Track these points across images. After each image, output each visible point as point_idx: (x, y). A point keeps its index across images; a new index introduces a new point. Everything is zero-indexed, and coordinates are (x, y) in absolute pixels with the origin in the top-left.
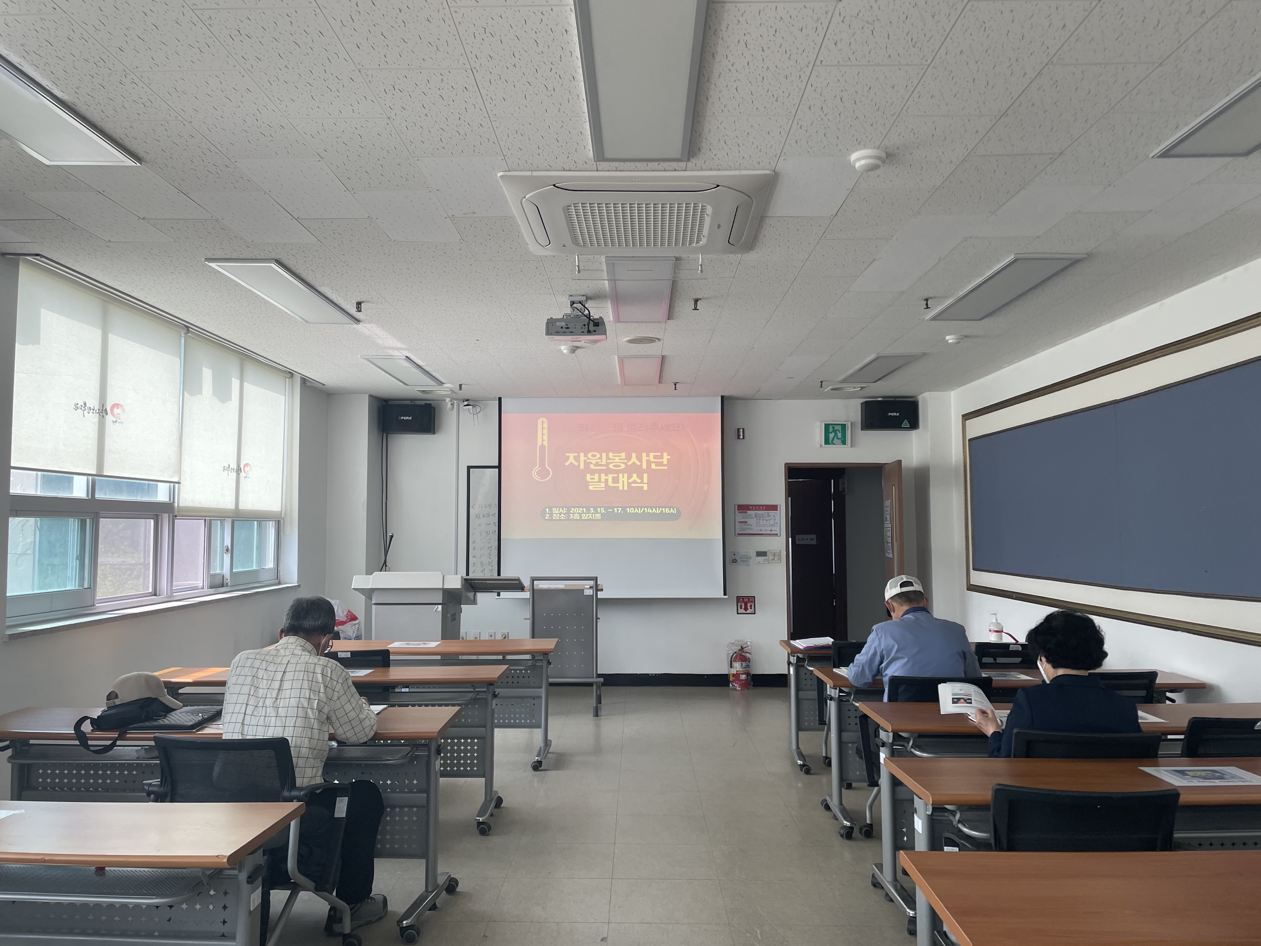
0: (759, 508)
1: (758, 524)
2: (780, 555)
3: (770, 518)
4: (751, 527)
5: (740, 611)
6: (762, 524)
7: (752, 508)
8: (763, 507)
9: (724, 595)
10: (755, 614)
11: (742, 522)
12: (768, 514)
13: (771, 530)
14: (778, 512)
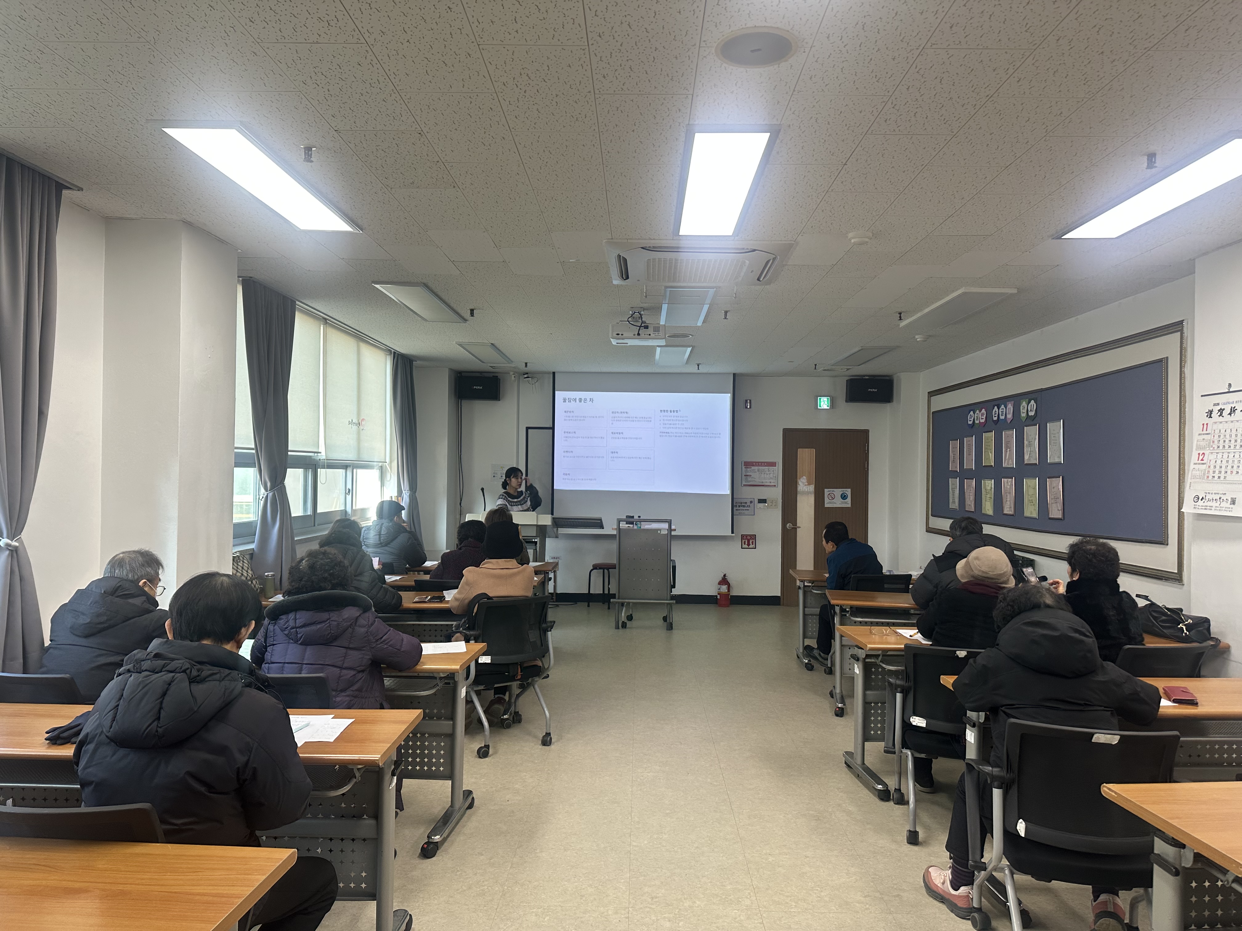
0: (761, 464)
1: (759, 477)
2: (777, 502)
3: (769, 472)
4: (754, 479)
5: (744, 546)
6: (763, 477)
7: (756, 464)
9: (732, 533)
10: (756, 548)
11: (747, 475)
12: (769, 469)
13: (770, 482)
14: (776, 468)
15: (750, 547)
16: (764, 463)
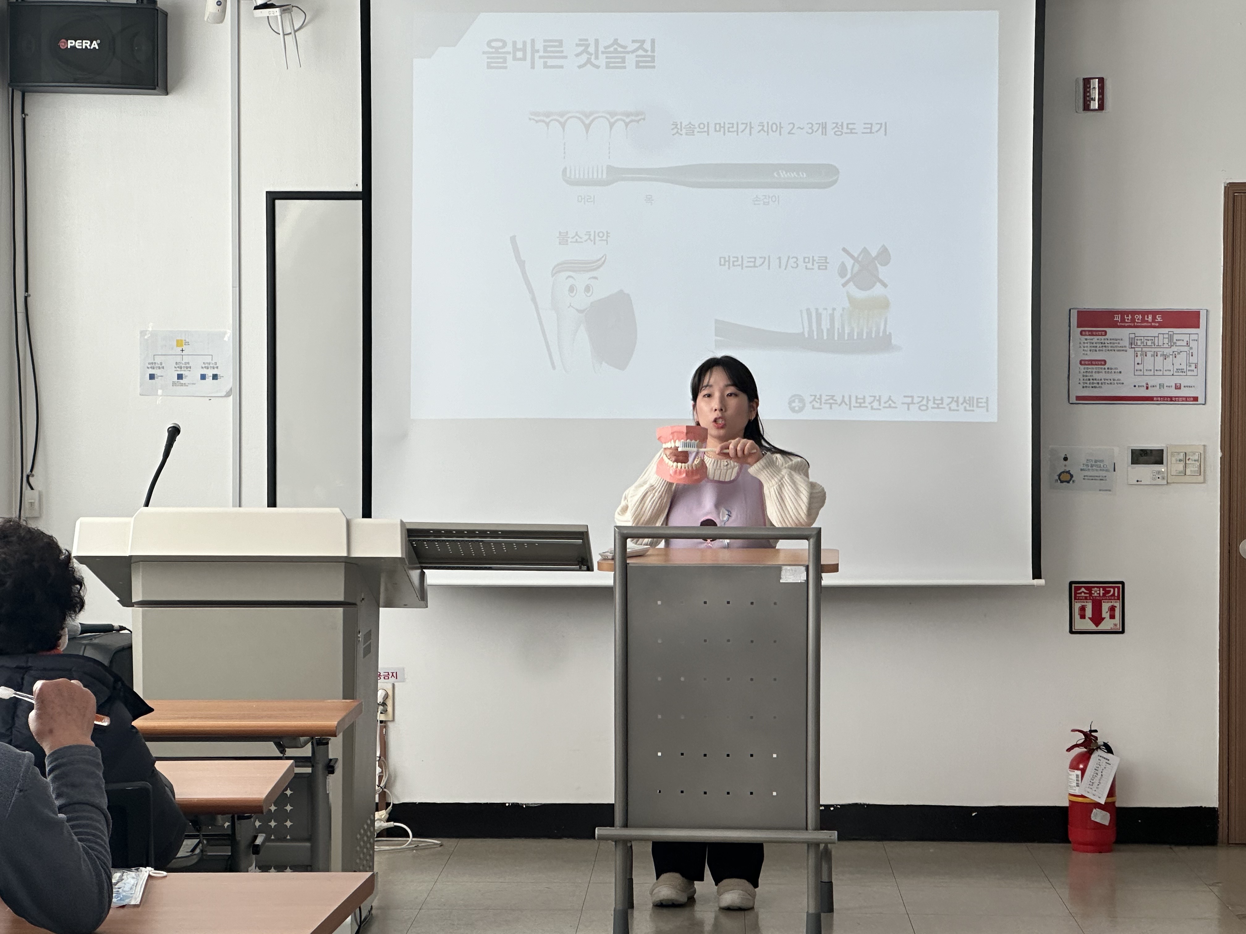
0: (1143, 320)
1: (1138, 367)
2: (1202, 459)
3: (1174, 348)
4: (1116, 376)
5: (1080, 624)
6: (1151, 368)
7: (1123, 320)
8: (1154, 318)
9: (1034, 578)
10: (1123, 632)
11: (1092, 362)
12: (1171, 338)
13: (1178, 387)
14: (1201, 331)
15: (1102, 627)
16: (1154, 313)
